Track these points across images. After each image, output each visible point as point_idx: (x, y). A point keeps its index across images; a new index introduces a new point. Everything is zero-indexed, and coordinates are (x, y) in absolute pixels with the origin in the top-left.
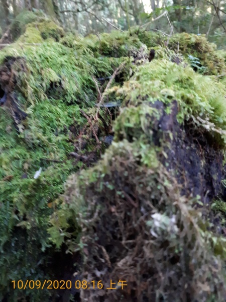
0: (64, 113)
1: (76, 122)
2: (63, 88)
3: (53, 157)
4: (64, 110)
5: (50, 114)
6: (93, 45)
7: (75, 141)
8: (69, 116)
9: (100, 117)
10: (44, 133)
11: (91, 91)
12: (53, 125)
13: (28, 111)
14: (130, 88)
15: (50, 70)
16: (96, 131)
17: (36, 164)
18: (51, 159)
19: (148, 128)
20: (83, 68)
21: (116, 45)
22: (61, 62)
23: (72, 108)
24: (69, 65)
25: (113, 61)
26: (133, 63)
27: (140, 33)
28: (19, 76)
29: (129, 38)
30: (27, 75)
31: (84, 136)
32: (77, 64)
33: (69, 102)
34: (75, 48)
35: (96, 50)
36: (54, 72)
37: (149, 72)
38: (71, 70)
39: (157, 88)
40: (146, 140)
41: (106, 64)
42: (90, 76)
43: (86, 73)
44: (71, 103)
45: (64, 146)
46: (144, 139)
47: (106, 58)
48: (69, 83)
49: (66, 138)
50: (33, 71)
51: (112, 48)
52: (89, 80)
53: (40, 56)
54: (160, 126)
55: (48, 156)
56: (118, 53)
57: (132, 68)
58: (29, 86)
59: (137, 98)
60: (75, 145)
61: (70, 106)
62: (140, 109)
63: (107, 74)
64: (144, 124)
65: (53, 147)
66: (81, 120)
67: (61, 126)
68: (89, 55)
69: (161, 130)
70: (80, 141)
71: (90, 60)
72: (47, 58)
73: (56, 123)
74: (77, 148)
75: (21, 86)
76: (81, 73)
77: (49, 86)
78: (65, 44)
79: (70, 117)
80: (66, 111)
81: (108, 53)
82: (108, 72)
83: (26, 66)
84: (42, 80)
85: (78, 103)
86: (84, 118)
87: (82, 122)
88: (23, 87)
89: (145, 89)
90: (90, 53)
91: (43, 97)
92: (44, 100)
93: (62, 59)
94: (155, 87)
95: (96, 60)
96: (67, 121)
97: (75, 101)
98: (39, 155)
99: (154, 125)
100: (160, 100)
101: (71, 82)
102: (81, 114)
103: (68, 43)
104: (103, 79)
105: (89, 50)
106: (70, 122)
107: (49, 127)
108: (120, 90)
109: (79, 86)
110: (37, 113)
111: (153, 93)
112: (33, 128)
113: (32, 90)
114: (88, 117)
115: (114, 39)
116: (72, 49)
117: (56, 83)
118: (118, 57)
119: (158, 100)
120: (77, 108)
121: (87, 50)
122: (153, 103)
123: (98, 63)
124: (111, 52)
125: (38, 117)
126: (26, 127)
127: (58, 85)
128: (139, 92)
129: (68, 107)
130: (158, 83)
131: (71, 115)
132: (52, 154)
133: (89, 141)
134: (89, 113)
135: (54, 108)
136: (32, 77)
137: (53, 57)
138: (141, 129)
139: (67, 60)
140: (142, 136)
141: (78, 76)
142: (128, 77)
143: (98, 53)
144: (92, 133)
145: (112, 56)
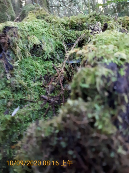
0: (41, 66)
1: (49, 73)
2: (42, 49)
3: (30, 98)
4: (41, 64)
5: (31, 66)
6: (65, 22)
7: (47, 86)
8: (45, 68)
9: (65, 69)
10: (25, 80)
11: (61, 52)
12: (33, 74)
13: (15, 64)
14: (87, 51)
15: (34, 36)
16: (62, 80)
17: (16, 103)
18: (28, 100)
19: (104, 89)
20: (57, 36)
21: (80, 22)
22: (42, 31)
23: (47, 63)
24: (48, 34)
25: (77, 33)
26: (91, 34)
27: (97, 16)
28: (12, 40)
29: (89, 19)
30: (18, 40)
31: (53, 83)
32: (53, 34)
33: (45, 59)
34: (53, 23)
35: (67, 26)
36: (37, 38)
37: (103, 38)
38: (48, 38)
39: (111, 51)
40: (101, 102)
41: (73, 34)
42: (61, 42)
43: (59, 40)
44: (47, 60)
45: (39, 90)
46: (98, 100)
47: (73, 31)
48: (47, 45)
49: (40, 84)
50: (22, 37)
51: (78, 25)
52: (61, 44)
53: (28, 27)
54: (115, 88)
55: (26, 97)
56: (81, 28)
57: (90, 37)
58: (18, 47)
59: (94, 59)
60: (46, 89)
61: (46, 62)
62: (96, 70)
63: (73, 41)
64: (100, 85)
65: (30, 90)
66: (52, 71)
67: (38, 76)
68: (62, 29)
69: (116, 93)
70: (50, 86)
71: (63, 32)
72: (33, 29)
73: (35, 73)
74: (48, 92)
75: (13, 47)
76: (55, 40)
77: (32, 47)
78: (47, 21)
79: (46, 70)
80: (43, 65)
81: (75, 27)
82: (74, 40)
83: (17, 33)
84: (28, 43)
85: (52, 60)
86: (55, 71)
87: (53, 73)
88: (14, 48)
89: (101, 52)
90: (63, 27)
91: (28, 55)
92: (29, 57)
93: (44, 30)
94: (109, 50)
95: (66, 32)
96: (43, 72)
97: (50, 58)
98: (20, 96)
99: (109, 87)
100: (114, 62)
101: (48, 45)
102: (53, 67)
103: (49, 20)
104: (70, 44)
105: (62, 25)
106: (45, 72)
107: (30, 76)
108: (79, 51)
109: (54, 48)
110: (23, 65)
111: (108, 56)
112: (17, 76)
113: (20, 49)
114: (57, 70)
115: (79, 19)
116: (51, 24)
117: (38, 45)
118: (81, 30)
119: (112, 62)
120: (51, 63)
121: (61, 25)
122: (108, 64)
123: (67, 34)
124: (77, 27)
125: (23, 69)
126: (12, 76)
127: (39, 47)
128: (95, 54)
129: (45, 62)
130: (111, 47)
131: (46, 68)
132: (29, 95)
133: (56, 87)
134: (59, 67)
135: (34, 62)
136: (20, 40)
137: (38, 28)
138: (96, 90)
139: (47, 31)
140: (97, 97)
141: (53, 41)
142: (87, 43)
143: (68, 27)
144: (59, 82)
145: (77, 30)
